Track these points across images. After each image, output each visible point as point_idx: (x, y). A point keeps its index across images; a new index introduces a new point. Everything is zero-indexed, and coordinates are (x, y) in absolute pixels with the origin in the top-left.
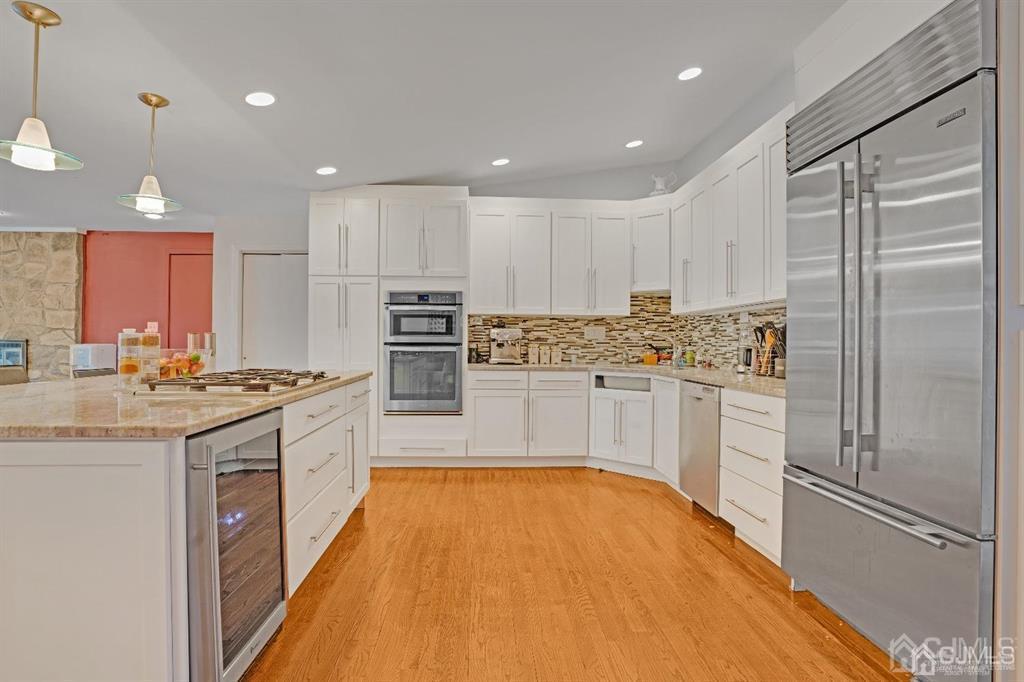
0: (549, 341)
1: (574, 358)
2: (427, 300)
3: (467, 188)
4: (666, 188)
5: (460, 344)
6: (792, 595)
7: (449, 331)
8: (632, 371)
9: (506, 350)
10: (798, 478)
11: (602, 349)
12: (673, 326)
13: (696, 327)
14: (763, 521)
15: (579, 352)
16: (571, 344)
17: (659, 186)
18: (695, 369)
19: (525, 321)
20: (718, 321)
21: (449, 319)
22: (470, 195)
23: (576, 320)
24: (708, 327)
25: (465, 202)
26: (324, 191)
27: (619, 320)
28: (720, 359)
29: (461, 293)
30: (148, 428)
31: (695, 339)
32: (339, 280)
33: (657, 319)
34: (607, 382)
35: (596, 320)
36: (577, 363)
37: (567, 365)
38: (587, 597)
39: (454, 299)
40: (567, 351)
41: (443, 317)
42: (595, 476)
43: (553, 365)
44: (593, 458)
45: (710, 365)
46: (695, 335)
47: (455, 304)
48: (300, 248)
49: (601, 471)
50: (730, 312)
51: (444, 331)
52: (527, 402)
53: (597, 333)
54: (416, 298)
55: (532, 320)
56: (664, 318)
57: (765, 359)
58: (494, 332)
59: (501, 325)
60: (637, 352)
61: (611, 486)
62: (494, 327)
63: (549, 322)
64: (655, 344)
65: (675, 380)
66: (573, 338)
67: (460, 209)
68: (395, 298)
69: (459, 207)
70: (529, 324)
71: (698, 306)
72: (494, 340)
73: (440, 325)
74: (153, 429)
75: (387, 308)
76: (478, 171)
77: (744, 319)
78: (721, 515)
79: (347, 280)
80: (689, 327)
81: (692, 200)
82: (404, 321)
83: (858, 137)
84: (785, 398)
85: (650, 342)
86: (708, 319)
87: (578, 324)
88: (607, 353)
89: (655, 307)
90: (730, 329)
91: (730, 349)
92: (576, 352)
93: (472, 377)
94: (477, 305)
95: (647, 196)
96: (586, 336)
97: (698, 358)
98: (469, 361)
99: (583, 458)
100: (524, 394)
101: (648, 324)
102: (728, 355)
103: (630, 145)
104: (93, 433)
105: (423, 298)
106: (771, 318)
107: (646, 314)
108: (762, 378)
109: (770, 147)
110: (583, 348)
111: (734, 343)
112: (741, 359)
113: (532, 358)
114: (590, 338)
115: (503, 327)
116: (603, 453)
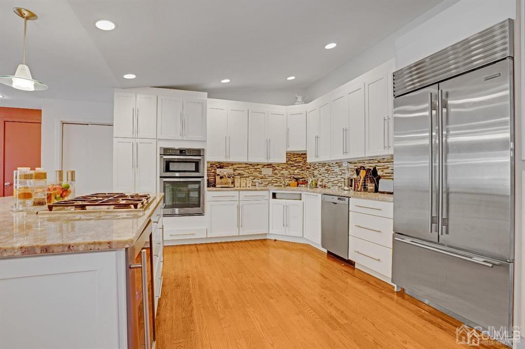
0: (245, 176)
1: (257, 184)
2: (185, 153)
3: (206, 93)
4: (303, 101)
5: (203, 177)
6: (395, 293)
7: (197, 170)
8: (286, 190)
9: (223, 180)
10: (402, 239)
11: (270, 180)
12: (303, 168)
13: (316, 168)
14: (379, 260)
15: (259, 181)
16: (255, 177)
17: (300, 99)
18: (318, 189)
19: (232, 165)
20: (329, 165)
21: (197, 163)
22: (208, 97)
23: (258, 165)
24: (324, 168)
25: (206, 101)
26: (123, 88)
27: (279, 165)
28: (330, 184)
29: (204, 149)
30: (105, 243)
31: (315, 174)
32: (133, 140)
33: (296, 164)
34: (277, 196)
35: (268, 165)
36: (259, 186)
37: (253, 188)
38: (310, 308)
39: (199, 152)
40: (254, 181)
41: (193, 162)
42: (273, 243)
43: (248, 188)
44: (271, 234)
45: (325, 187)
46: (316, 172)
47: (200, 156)
48: (108, 122)
49: (275, 240)
50: (336, 161)
51: (194, 170)
52: (238, 207)
53: (268, 172)
54: (179, 152)
55: (236, 164)
56: (299, 164)
57: (361, 184)
58: (218, 171)
59: (221, 167)
60: (287, 182)
61: (285, 248)
62: (218, 168)
63: (245, 166)
64: (296, 177)
65: (318, 194)
66: (257, 174)
67: (203, 105)
68: (166, 151)
69: (203, 103)
70: (235, 166)
71: (322, 159)
72: (218, 175)
73: (192, 167)
74: (109, 243)
75: (162, 157)
76: (213, 85)
77: (345, 165)
78: (350, 258)
79: (138, 141)
80: (312, 168)
81: (320, 107)
82: (171, 164)
83: (438, 82)
84: (393, 202)
85: (293, 176)
86: (324, 165)
87: (259, 167)
88: (273, 181)
89: (295, 159)
90: (337, 169)
91: (336, 179)
92: (257, 181)
93: (209, 195)
94: (210, 157)
95: (293, 104)
96: (262, 173)
97: (319, 183)
98: (208, 186)
99: (266, 234)
100: (237, 203)
101: (292, 167)
102: (335, 182)
103: (289, 79)
104: (56, 250)
105: (182, 152)
106: (362, 165)
107: (291, 162)
108: (358, 192)
109: (369, 85)
110: (261, 178)
111: (339, 176)
112: (346, 183)
113: (237, 184)
114: (265, 173)
115: (222, 168)
116: (276, 231)
